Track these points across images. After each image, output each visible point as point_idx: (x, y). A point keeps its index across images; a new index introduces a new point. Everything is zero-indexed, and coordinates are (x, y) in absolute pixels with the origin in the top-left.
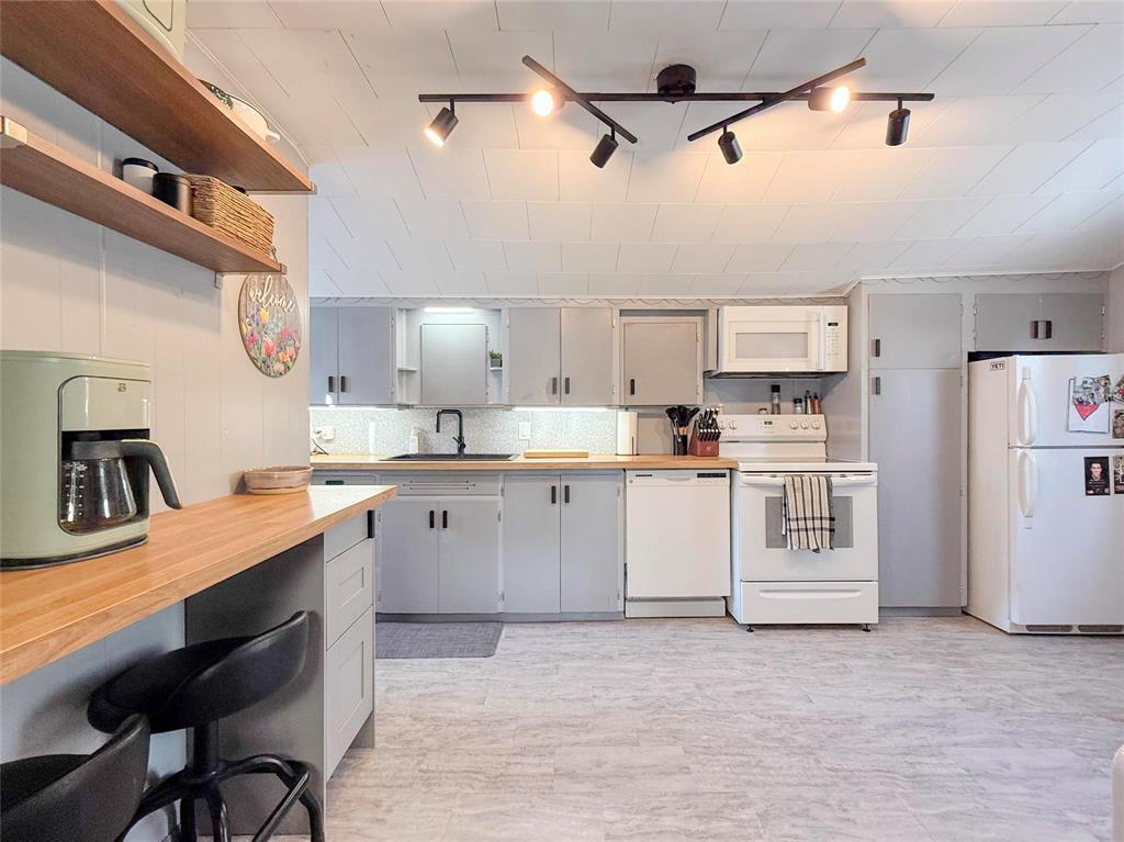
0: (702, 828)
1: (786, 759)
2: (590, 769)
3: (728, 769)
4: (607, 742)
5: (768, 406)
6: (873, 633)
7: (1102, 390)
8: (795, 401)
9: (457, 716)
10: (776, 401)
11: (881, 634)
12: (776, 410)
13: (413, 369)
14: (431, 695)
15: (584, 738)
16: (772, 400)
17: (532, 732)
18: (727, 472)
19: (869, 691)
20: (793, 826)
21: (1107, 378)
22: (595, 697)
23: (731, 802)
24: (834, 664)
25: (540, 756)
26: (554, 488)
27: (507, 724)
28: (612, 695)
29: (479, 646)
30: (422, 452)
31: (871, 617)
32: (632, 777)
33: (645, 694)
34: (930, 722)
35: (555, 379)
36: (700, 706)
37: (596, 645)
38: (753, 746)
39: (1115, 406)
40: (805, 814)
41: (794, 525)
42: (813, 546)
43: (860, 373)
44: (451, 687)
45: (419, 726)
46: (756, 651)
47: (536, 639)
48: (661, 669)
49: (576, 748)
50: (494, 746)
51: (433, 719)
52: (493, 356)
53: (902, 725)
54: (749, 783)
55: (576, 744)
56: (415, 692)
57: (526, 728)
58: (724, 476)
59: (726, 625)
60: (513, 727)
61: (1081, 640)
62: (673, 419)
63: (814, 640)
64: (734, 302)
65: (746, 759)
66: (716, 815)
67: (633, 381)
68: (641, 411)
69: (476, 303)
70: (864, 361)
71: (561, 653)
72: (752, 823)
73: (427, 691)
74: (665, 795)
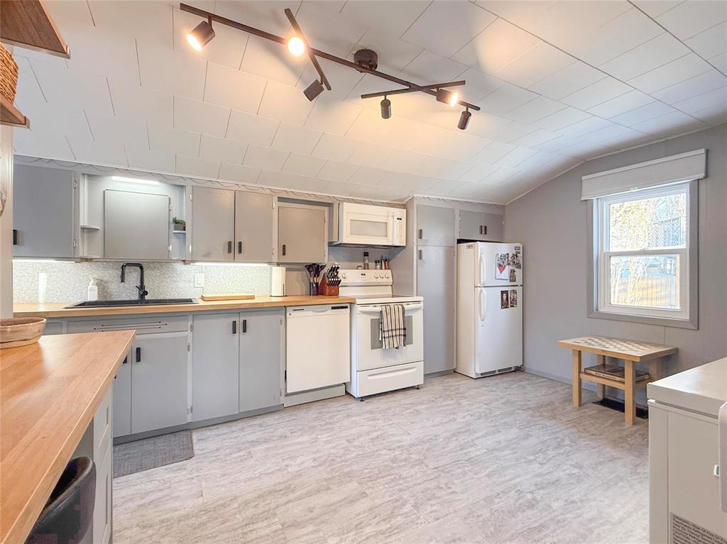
0: (388, 526)
1: (412, 469)
2: (305, 516)
3: (386, 486)
4: (309, 494)
5: (362, 264)
6: (421, 390)
7: (506, 260)
8: (376, 262)
9: (183, 512)
10: (367, 262)
11: (425, 389)
12: (366, 267)
13: (98, 228)
14: (150, 503)
15: (292, 496)
16: (364, 260)
17: (253, 504)
18: (348, 305)
19: (433, 421)
20: (432, 506)
21: (508, 254)
22: (287, 466)
23: (396, 504)
24: (412, 411)
25: (266, 519)
26: (234, 322)
27: (230, 504)
28: (298, 461)
29: (177, 452)
30: (101, 300)
31: (419, 380)
32: (335, 511)
33: (319, 455)
34: (464, 430)
35: (230, 243)
36: (355, 453)
37: (272, 430)
38: (393, 468)
39: (511, 268)
40: (433, 497)
41: (386, 334)
42: (396, 346)
43: (413, 247)
44: (167, 491)
45: (150, 532)
46: (371, 412)
47: (224, 436)
48: (322, 436)
49: (289, 506)
50: (227, 524)
51: (163, 521)
52: (176, 222)
53: (454, 435)
54: (400, 490)
55: (288, 502)
56: (133, 505)
57: (247, 503)
58: (346, 307)
59: (348, 400)
60: (236, 505)
61: (500, 376)
62: (310, 272)
63: (396, 399)
64: (349, 201)
65: (392, 477)
66: (392, 515)
67: (284, 246)
68: (288, 266)
69: (162, 178)
70: (415, 241)
71: (248, 442)
72: (412, 512)
73: (144, 501)
74: (359, 515)
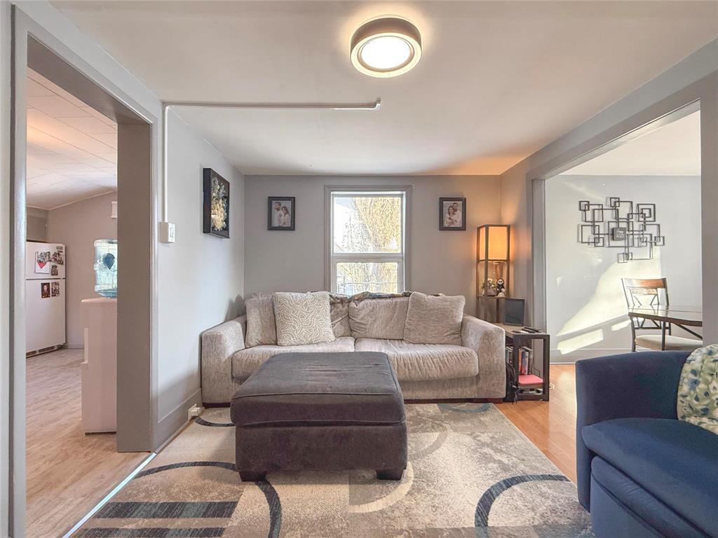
7: (47, 257)
21: (49, 252)
39: (52, 264)
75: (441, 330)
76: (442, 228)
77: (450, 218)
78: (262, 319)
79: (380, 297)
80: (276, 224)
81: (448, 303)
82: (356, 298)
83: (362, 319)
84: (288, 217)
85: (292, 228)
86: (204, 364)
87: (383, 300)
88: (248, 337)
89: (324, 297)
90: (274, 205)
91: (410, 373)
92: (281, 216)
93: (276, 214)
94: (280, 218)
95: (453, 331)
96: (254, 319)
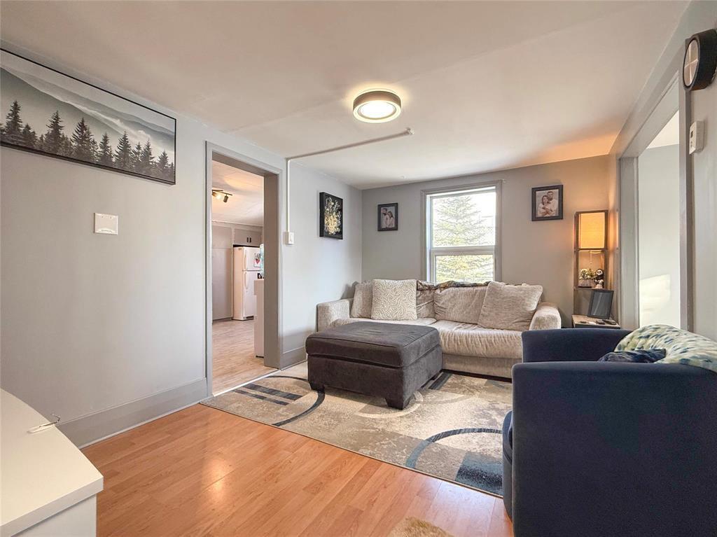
75: (510, 317)
76: (535, 218)
77: (544, 208)
78: (363, 299)
79: (463, 286)
80: (384, 226)
81: (521, 292)
82: (442, 286)
83: (443, 304)
84: (393, 220)
85: (396, 229)
86: (319, 325)
87: (465, 288)
88: (353, 311)
89: (411, 284)
90: (383, 211)
91: (458, 348)
92: (387, 219)
93: (384, 218)
94: (388, 221)
95: (522, 319)
96: (358, 298)
